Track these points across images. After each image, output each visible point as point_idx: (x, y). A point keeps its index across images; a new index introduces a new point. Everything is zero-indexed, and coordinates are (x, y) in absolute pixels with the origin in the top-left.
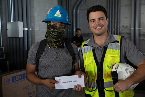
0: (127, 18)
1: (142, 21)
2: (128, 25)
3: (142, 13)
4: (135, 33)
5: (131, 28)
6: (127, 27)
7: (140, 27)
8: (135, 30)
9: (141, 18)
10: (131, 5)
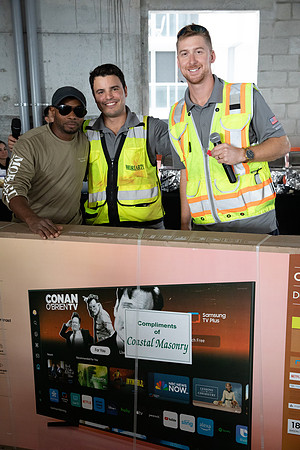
0: (4, 70)
1: (47, 84)
2: (11, 94)
3: (45, 58)
4: (31, 118)
5: (19, 102)
6: (9, 98)
7: (43, 100)
8: (30, 108)
9: (46, 74)
10: (12, 32)
